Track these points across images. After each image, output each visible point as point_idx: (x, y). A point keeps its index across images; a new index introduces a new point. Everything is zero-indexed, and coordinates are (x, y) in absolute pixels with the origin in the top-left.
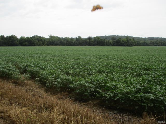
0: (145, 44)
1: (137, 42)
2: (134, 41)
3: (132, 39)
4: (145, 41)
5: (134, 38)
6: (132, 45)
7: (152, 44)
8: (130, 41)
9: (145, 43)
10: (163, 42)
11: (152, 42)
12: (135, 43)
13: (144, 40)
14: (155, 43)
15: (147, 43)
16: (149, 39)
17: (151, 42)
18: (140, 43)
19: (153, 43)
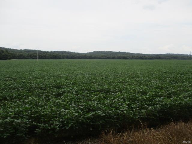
0: (22, 57)
1: (12, 54)
2: (8, 53)
3: (5, 50)
4: (22, 54)
5: (7, 50)
6: (5, 58)
7: (29, 57)
8: (3, 54)
9: (21, 55)
10: (41, 55)
11: (30, 54)
12: (10, 56)
13: (20, 52)
14: (32, 55)
15: (23, 56)
16: (25, 51)
17: (28, 54)
18: (16, 55)
19: (31, 56)
